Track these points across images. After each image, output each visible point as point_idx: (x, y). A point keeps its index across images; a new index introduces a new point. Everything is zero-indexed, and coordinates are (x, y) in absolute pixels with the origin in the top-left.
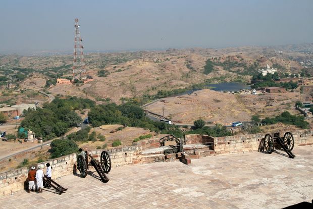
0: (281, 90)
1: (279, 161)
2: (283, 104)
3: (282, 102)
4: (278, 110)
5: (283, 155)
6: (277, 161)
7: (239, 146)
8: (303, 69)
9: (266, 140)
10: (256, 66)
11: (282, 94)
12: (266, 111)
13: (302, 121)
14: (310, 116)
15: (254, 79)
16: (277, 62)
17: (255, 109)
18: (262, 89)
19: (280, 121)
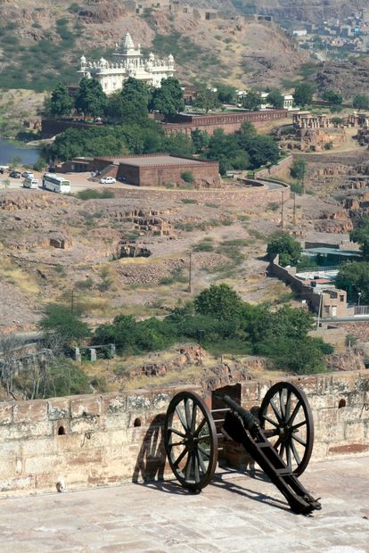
0: (197, 176)
1: (244, 531)
2: (203, 247)
3: (198, 237)
4: (177, 275)
5: (261, 498)
6: (234, 531)
7: (42, 453)
8: (306, 69)
9: (177, 424)
10: (68, 38)
11: (201, 194)
12: (119, 281)
13: (299, 336)
14: (339, 308)
15: (55, 111)
16: (178, 25)
17: (59, 269)
18: (99, 167)
19: (189, 336)
